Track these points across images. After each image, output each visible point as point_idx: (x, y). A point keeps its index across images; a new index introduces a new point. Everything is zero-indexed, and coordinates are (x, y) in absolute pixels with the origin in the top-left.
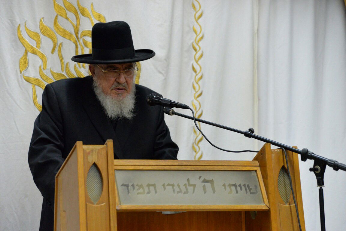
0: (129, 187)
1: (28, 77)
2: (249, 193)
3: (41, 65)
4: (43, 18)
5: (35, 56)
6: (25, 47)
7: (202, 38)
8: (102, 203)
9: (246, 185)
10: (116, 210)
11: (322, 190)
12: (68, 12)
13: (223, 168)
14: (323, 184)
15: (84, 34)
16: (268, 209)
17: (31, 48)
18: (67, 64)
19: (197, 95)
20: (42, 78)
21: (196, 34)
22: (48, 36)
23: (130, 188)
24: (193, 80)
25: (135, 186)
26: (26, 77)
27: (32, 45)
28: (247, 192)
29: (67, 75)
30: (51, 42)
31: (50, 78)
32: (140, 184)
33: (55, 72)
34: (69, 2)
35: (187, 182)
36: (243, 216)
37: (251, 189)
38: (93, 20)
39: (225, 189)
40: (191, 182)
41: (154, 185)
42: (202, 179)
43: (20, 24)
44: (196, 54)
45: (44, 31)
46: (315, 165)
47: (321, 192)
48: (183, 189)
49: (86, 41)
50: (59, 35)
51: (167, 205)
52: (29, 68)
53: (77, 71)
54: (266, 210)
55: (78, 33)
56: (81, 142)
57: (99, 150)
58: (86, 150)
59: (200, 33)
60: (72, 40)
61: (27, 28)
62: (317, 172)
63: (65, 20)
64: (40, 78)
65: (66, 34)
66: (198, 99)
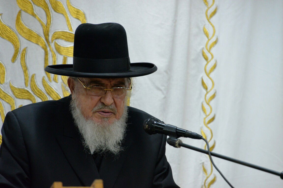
4: (1, 14)
7: (216, 42)
12: (35, 6)
15: (56, 36)
18: (33, 76)
19: (207, 120)
21: (207, 37)
22: (7, 39)
24: (202, 99)
29: (32, 91)
30: (12, 46)
31: (8, 95)
33: (16, 87)
38: (69, 18)
44: (207, 64)
45: (3, 31)
49: (59, 46)
50: (23, 37)
53: (46, 85)
55: (48, 35)
59: (213, 36)
60: (39, 44)
63: (31, 17)
65: (31, 36)
66: (209, 125)
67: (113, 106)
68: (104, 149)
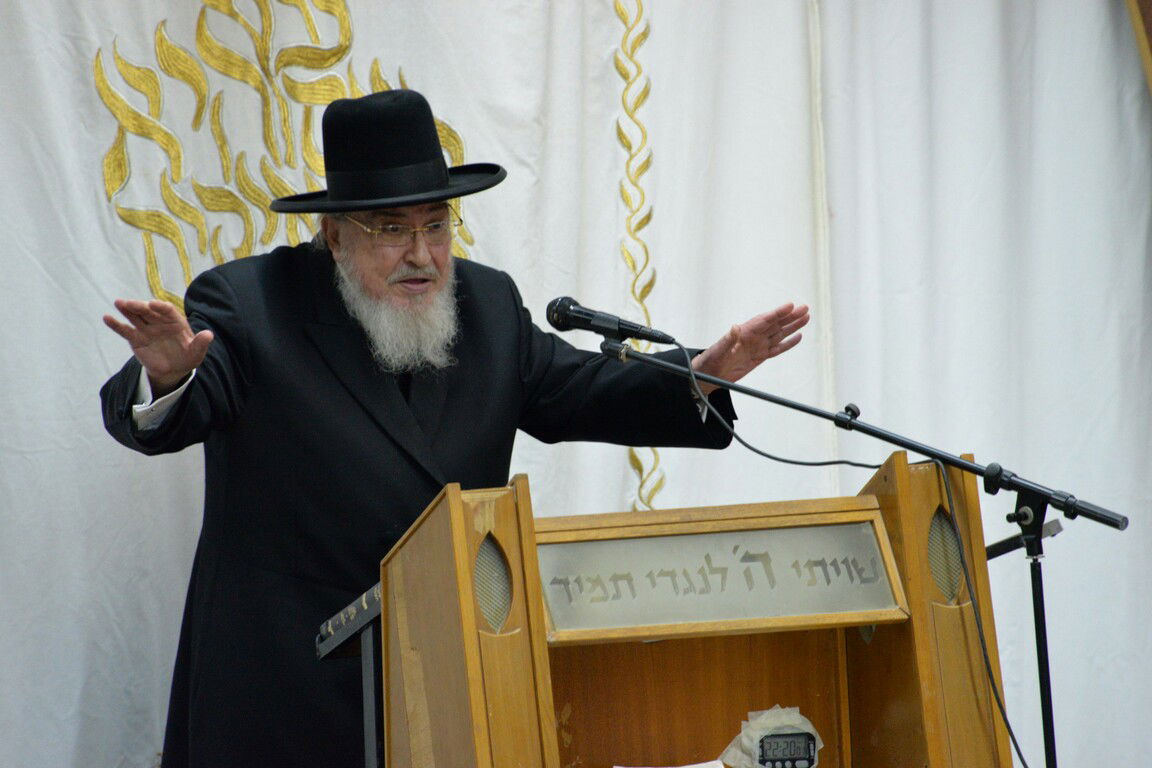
0: (570, 586)
1: (131, 209)
2: (857, 580)
3: (166, 169)
4: (164, 23)
5: (148, 141)
6: (116, 118)
7: (645, 35)
8: (513, 630)
9: (850, 561)
10: (546, 645)
11: (1039, 565)
13: (789, 521)
14: (1040, 551)
15: (285, 59)
16: (906, 617)
17: (135, 119)
18: (241, 156)
20: (172, 211)
21: (625, 23)
22: (180, 77)
23: (573, 587)
25: (583, 580)
26: (123, 208)
27: (136, 110)
28: (852, 579)
29: (241, 192)
30: (192, 93)
31: (191, 207)
32: (594, 576)
33: (205, 185)
35: (703, 562)
37: (862, 570)
38: (311, 12)
39: (799, 574)
40: (715, 564)
41: (628, 578)
42: (741, 553)
43: (100, 50)
45: (171, 63)
46: (1019, 505)
47: (1036, 569)
48: (698, 582)
49: (293, 81)
50: (211, 67)
52: (133, 181)
53: (269, 176)
54: (903, 620)
55: (267, 59)
57: (497, 500)
58: (468, 503)
59: (638, 20)
60: (249, 80)
61: (119, 58)
62: (1023, 523)
63: (228, 18)
64: (165, 212)
65: (230, 63)
66: (639, 234)
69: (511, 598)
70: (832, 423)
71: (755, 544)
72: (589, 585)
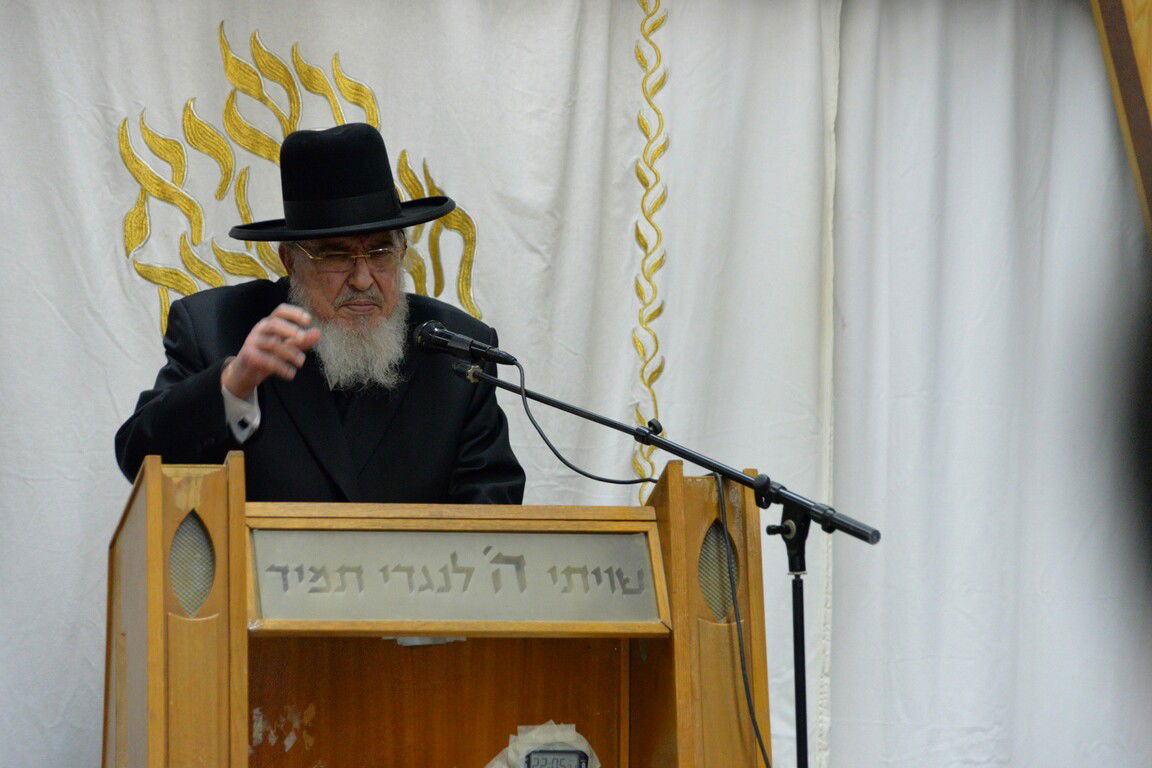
0: (289, 574)
1: (148, 266)
2: (619, 590)
3: (186, 232)
4: (194, 100)
5: (169, 206)
6: (139, 182)
7: (665, 147)
8: (210, 614)
9: (615, 570)
10: (246, 633)
11: (801, 582)
12: (267, 81)
13: (553, 526)
14: (803, 568)
16: (667, 631)
17: (158, 185)
19: (647, 313)
20: (188, 270)
21: (647, 136)
22: (206, 151)
23: (292, 576)
24: (637, 270)
25: (306, 571)
26: (142, 265)
27: (160, 177)
28: (613, 588)
29: (261, 258)
30: (217, 166)
31: (211, 270)
32: (318, 566)
33: (227, 250)
34: (269, 53)
35: (448, 561)
36: (624, 651)
37: (627, 580)
38: (338, 102)
39: (555, 580)
40: (461, 563)
41: (358, 570)
42: (492, 554)
44: (645, 195)
45: (197, 135)
46: (785, 517)
47: (798, 588)
48: (438, 580)
50: (239, 145)
51: (389, 620)
52: (152, 241)
54: (663, 634)
56: (158, 458)
57: (205, 477)
58: (170, 479)
59: (658, 134)
60: (275, 159)
61: (146, 128)
62: (788, 537)
63: (258, 103)
64: (181, 269)
65: (257, 142)
66: (650, 325)
67: (375, 291)
68: (365, 382)
69: (212, 581)
70: (632, 437)
71: (510, 546)
72: (312, 575)
